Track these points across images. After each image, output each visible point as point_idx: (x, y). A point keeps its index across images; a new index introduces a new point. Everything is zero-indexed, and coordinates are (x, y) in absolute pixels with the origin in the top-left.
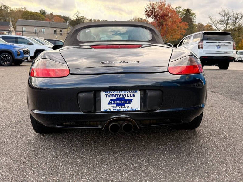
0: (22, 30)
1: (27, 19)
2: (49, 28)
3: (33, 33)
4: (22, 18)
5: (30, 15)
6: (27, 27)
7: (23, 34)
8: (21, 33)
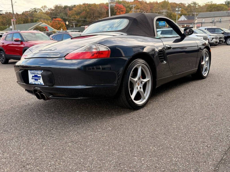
0: (201, 22)
1: (211, 11)
2: (226, 17)
3: (211, 23)
4: (207, 11)
5: (214, 8)
6: (206, 19)
7: (202, 25)
8: (200, 24)
